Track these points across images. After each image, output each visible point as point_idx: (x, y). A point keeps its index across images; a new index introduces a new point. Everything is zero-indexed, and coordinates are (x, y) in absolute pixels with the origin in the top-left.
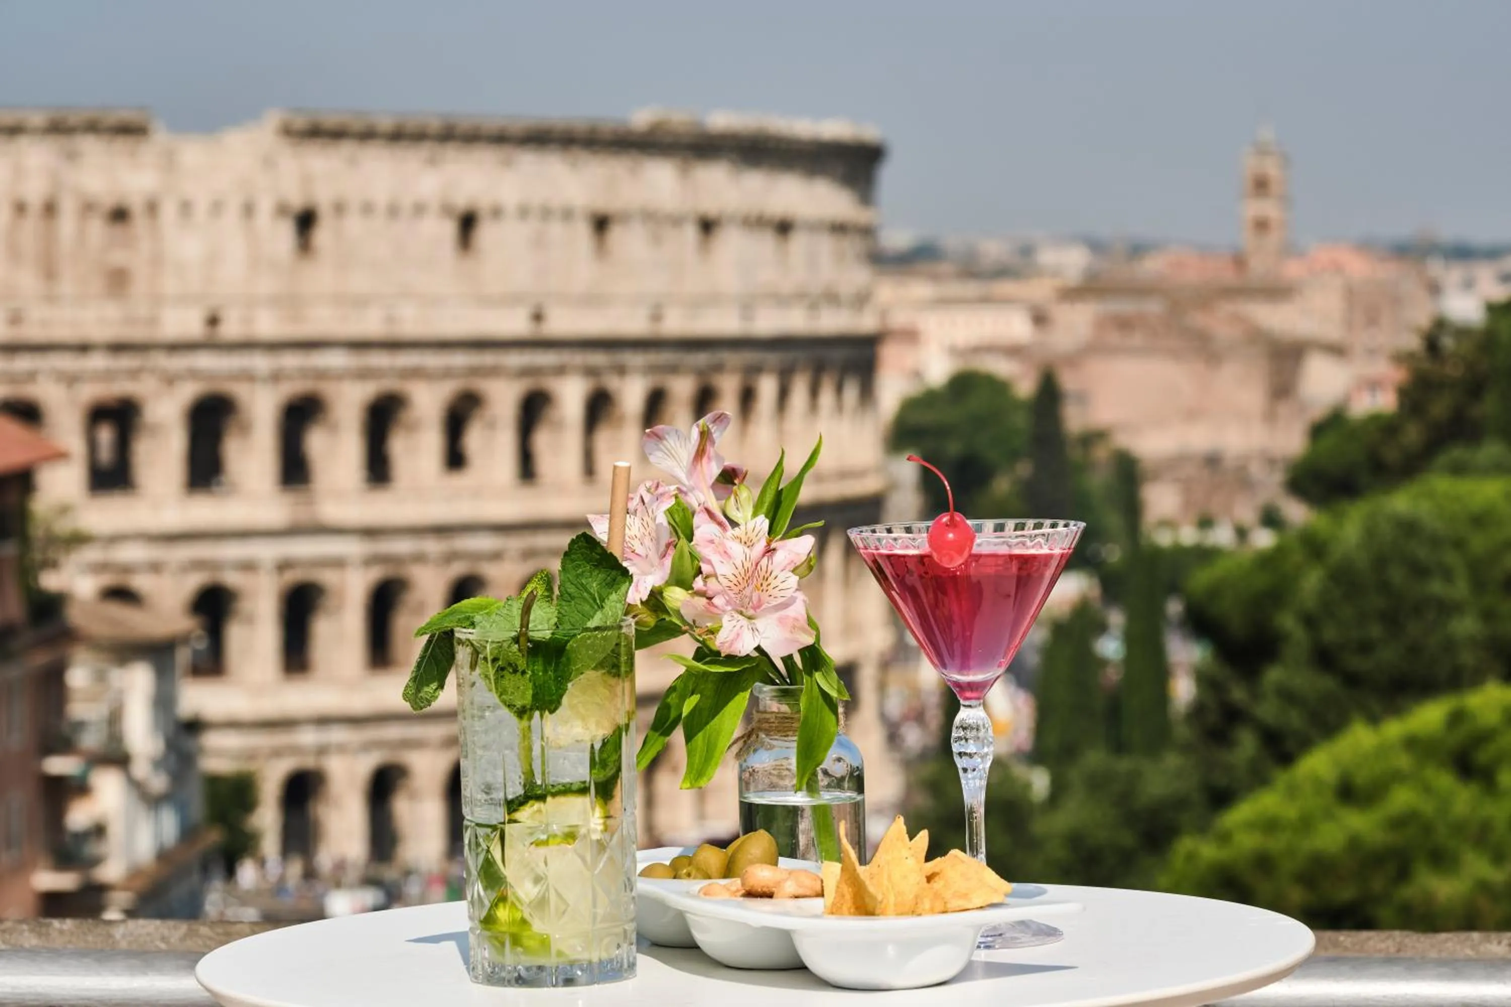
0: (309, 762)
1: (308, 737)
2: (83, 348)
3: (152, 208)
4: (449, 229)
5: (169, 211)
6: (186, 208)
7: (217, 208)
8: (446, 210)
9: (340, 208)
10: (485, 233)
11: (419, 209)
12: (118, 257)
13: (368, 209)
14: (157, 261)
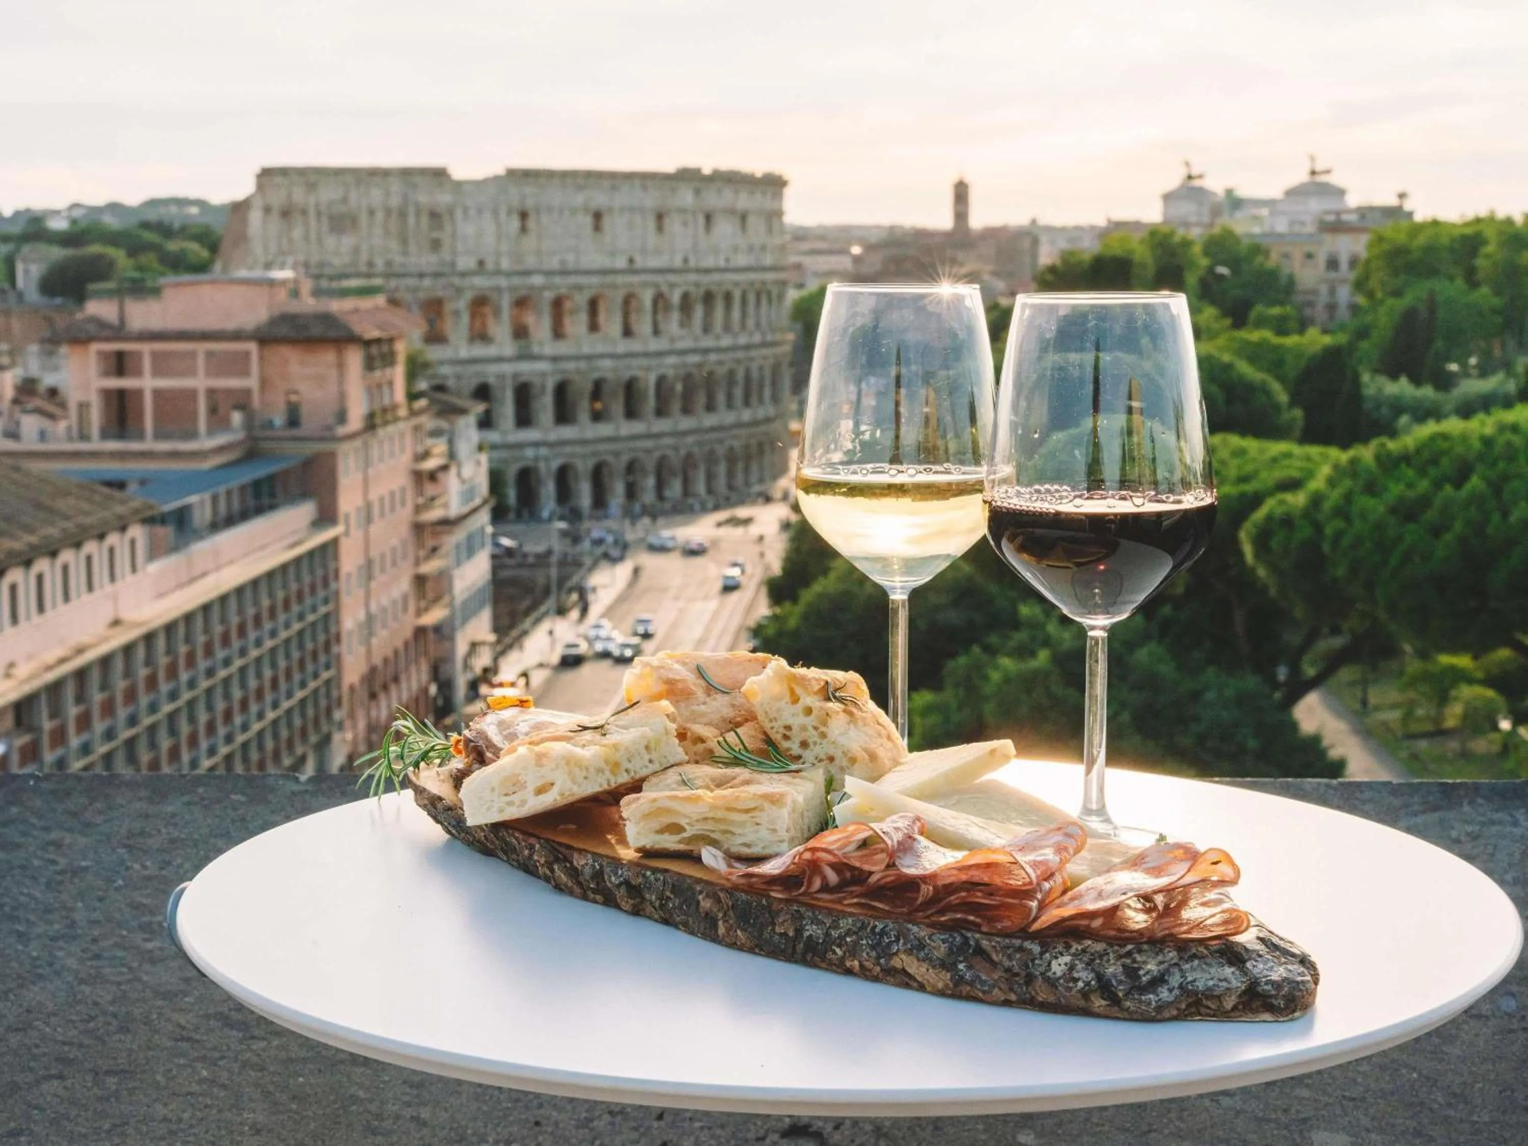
0: (529, 463)
1: (530, 453)
2: (421, 275)
3: (451, 212)
4: (588, 220)
5: (459, 214)
6: (466, 210)
7: (480, 211)
8: (586, 210)
9: (538, 211)
10: (606, 222)
11: (574, 212)
12: (435, 235)
13: (550, 210)
14: (454, 235)
